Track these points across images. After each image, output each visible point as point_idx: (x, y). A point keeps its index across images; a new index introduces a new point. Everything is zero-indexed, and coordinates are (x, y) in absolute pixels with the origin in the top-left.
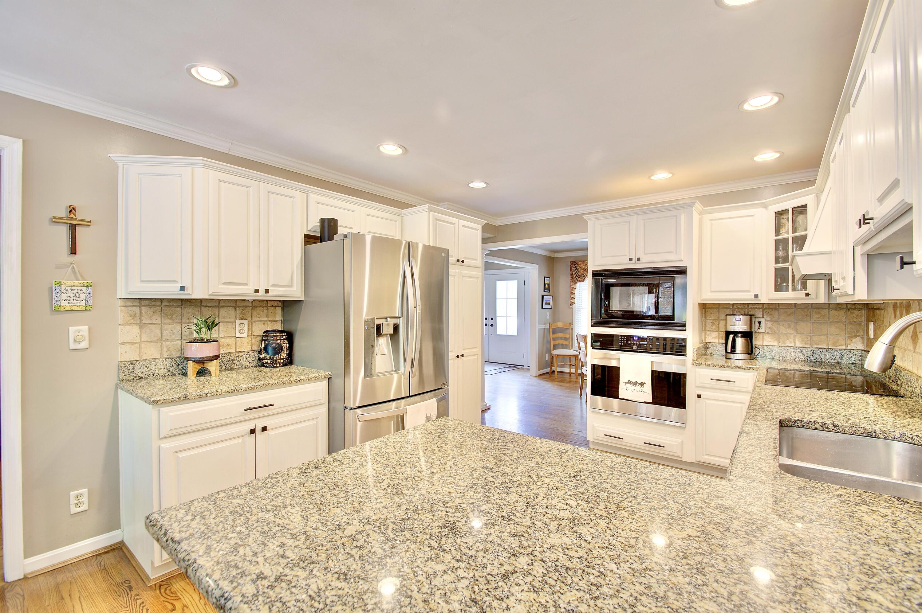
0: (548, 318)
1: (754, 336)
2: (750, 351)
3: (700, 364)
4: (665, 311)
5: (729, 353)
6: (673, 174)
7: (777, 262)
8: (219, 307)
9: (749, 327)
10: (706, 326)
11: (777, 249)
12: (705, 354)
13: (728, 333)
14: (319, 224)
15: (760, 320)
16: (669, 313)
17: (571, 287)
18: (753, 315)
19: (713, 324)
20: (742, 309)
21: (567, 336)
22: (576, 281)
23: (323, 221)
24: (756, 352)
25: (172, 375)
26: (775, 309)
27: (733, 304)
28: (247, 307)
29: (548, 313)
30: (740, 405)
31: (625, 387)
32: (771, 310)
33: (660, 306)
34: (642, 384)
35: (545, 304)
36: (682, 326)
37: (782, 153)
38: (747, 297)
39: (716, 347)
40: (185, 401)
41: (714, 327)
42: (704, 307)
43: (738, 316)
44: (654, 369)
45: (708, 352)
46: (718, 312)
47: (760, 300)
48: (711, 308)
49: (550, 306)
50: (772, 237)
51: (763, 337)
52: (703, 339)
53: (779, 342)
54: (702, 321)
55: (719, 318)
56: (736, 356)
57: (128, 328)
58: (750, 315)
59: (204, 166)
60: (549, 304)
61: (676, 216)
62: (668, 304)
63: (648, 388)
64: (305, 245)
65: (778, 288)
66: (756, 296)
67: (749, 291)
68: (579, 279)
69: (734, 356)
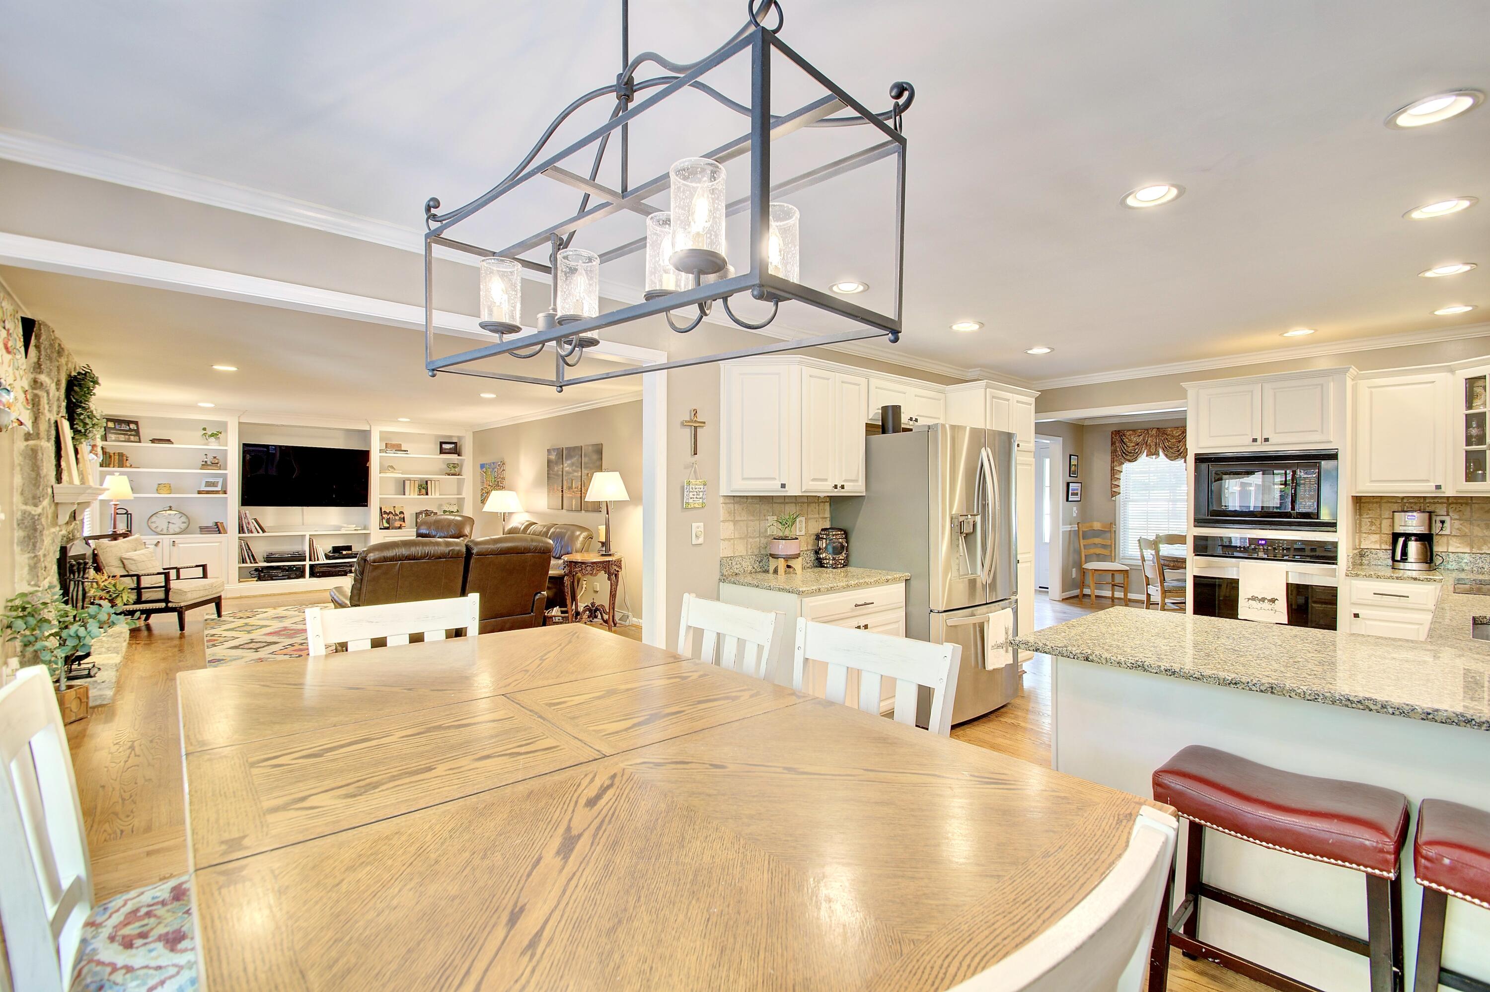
0: (1075, 515)
1: (1436, 539)
2: (1429, 558)
3: (1357, 575)
4: (1305, 505)
5: (1398, 561)
6: (1316, 330)
7: (1469, 442)
8: (785, 503)
9: (1427, 528)
10: (1360, 526)
11: (1468, 426)
12: (1361, 564)
13: (1396, 536)
14: (880, 411)
15: (1443, 518)
16: (1312, 509)
17: (1112, 469)
18: (1434, 512)
19: (1372, 523)
20: (1416, 503)
21: (1108, 542)
22: (1123, 460)
23: (884, 409)
24: (1438, 561)
25: (756, 572)
26: (1467, 504)
27: (1403, 498)
28: (803, 503)
29: (1075, 509)
30: (1416, 627)
31: (1247, 604)
32: (1459, 505)
33: (1299, 500)
34: (1273, 601)
35: (1072, 494)
36: (1332, 526)
37: (1475, 307)
38: (1426, 489)
39: (1376, 554)
40: (819, 593)
41: (1373, 528)
42: (1359, 502)
43: (1410, 514)
44: (1290, 582)
45: (1365, 562)
46: (1380, 507)
47: (1444, 492)
48: (1368, 502)
49: (1077, 498)
50: (1462, 411)
51: (1448, 541)
52: (1357, 544)
53: (1472, 547)
54: (1356, 521)
55: (1380, 515)
56: (1408, 566)
57: (727, 524)
58: (1428, 512)
59: (800, 363)
60: (1077, 494)
61: (1322, 385)
62: (1311, 497)
63: (1282, 605)
64: (866, 435)
65: (1470, 477)
66: (1438, 487)
67: (1428, 481)
68: (1128, 458)
69: (1404, 566)
